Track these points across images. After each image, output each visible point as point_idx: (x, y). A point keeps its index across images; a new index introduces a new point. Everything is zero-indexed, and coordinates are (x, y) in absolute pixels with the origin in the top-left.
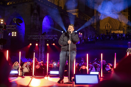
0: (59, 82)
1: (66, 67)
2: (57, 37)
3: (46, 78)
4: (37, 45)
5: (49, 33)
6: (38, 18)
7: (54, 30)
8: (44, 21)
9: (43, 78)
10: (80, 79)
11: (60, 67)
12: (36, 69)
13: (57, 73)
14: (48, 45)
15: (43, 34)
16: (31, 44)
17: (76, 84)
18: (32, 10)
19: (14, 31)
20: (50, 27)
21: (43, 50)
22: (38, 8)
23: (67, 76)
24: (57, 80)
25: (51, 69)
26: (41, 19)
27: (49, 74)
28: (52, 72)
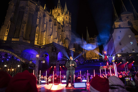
0: (66, 87)
1: (69, 78)
2: (65, 63)
3: (60, 84)
4: (55, 67)
5: (61, 61)
6: (55, 54)
7: (63, 59)
8: (58, 55)
9: (58, 84)
10: (77, 85)
11: (67, 78)
12: (54, 80)
13: (65, 81)
14: (60, 67)
15: (58, 61)
16: (52, 67)
17: (74, 88)
18: (53, 50)
19: (44, 60)
20: (61, 58)
21: (58, 69)
22: (56, 49)
23: (70, 83)
24: (65, 85)
25: (62, 79)
26: (57, 54)
27: (61, 82)
28: (63, 81)
